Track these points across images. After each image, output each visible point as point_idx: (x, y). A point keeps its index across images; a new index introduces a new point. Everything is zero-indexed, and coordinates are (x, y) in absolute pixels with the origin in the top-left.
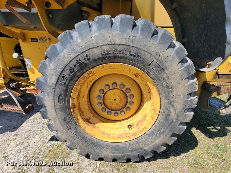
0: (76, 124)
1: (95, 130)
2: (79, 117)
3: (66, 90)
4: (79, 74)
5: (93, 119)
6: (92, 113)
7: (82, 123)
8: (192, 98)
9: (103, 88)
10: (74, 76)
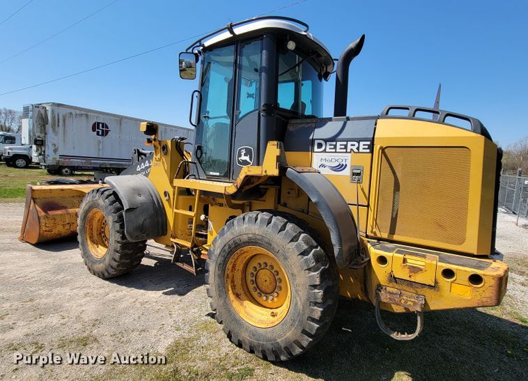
0: (227, 293)
1: (241, 307)
2: (230, 289)
3: (224, 261)
4: (234, 250)
5: (243, 296)
6: (243, 290)
7: (232, 296)
8: (317, 291)
9: (262, 263)
10: (231, 251)
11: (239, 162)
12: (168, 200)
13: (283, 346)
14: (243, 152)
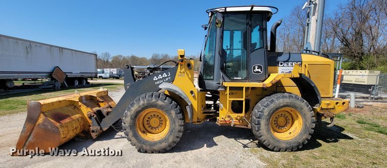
9: (280, 115)
11: (254, 72)
12: (194, 97)
13: (301, 142)
14: (257, 67)
